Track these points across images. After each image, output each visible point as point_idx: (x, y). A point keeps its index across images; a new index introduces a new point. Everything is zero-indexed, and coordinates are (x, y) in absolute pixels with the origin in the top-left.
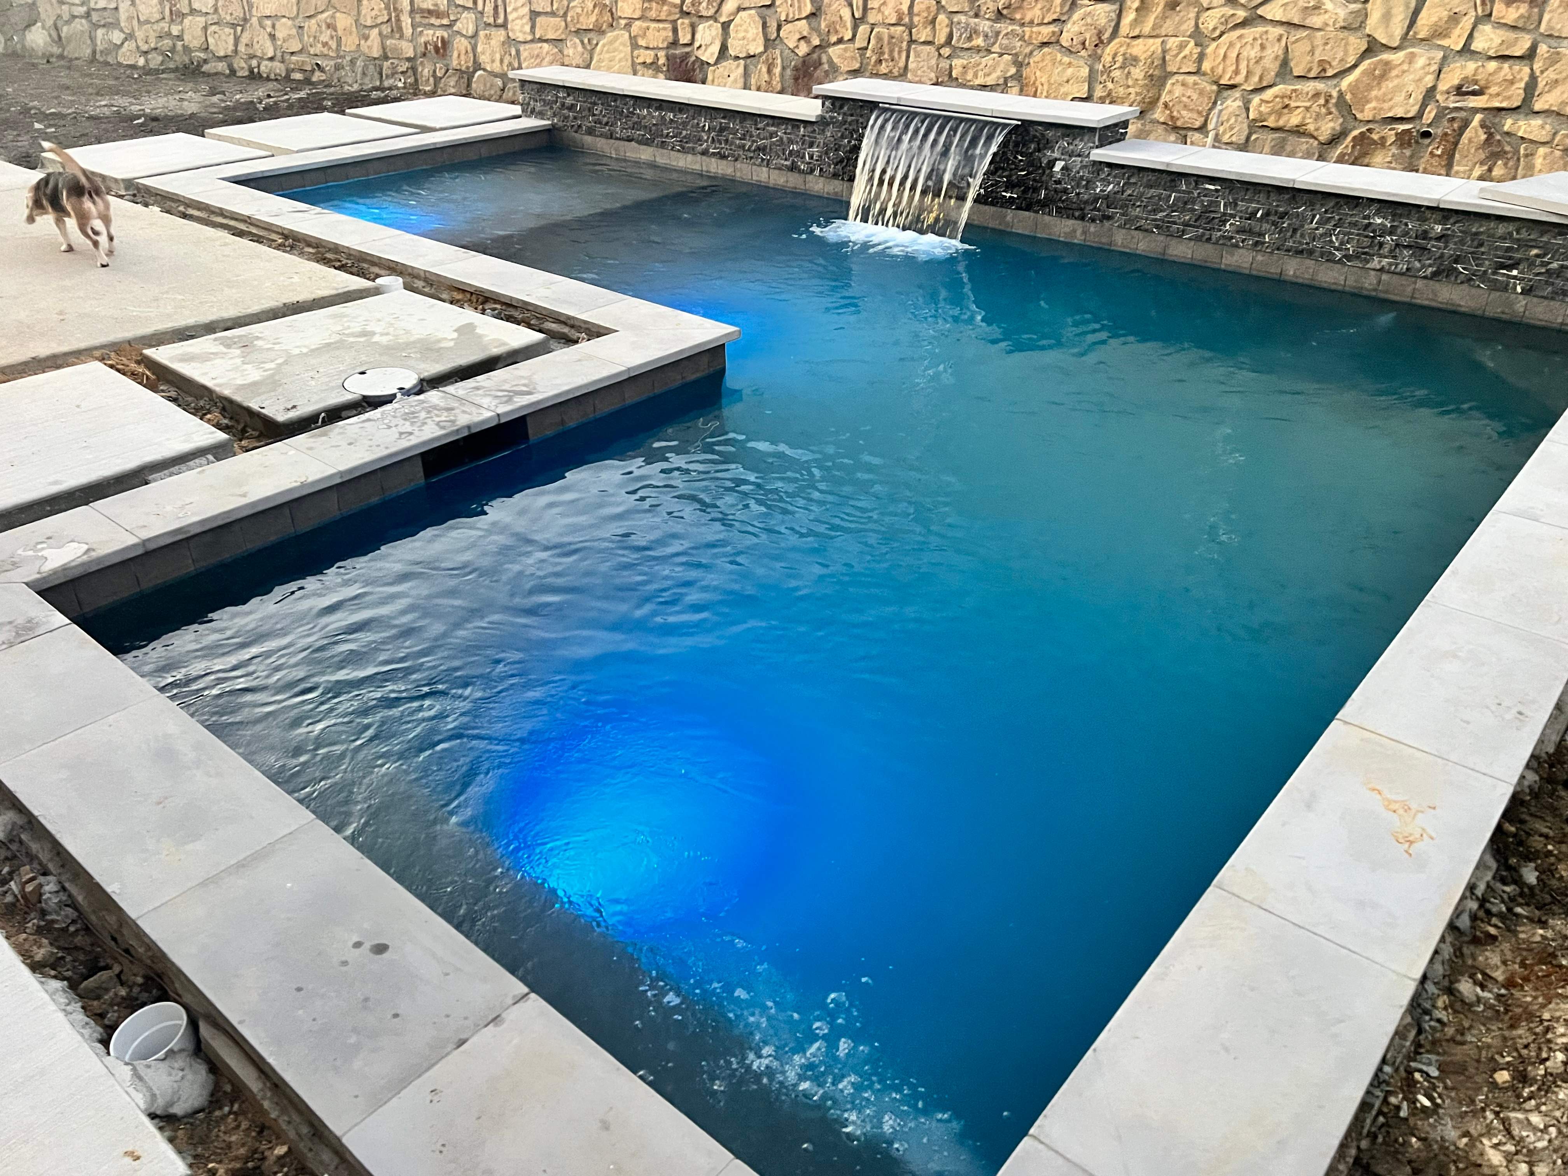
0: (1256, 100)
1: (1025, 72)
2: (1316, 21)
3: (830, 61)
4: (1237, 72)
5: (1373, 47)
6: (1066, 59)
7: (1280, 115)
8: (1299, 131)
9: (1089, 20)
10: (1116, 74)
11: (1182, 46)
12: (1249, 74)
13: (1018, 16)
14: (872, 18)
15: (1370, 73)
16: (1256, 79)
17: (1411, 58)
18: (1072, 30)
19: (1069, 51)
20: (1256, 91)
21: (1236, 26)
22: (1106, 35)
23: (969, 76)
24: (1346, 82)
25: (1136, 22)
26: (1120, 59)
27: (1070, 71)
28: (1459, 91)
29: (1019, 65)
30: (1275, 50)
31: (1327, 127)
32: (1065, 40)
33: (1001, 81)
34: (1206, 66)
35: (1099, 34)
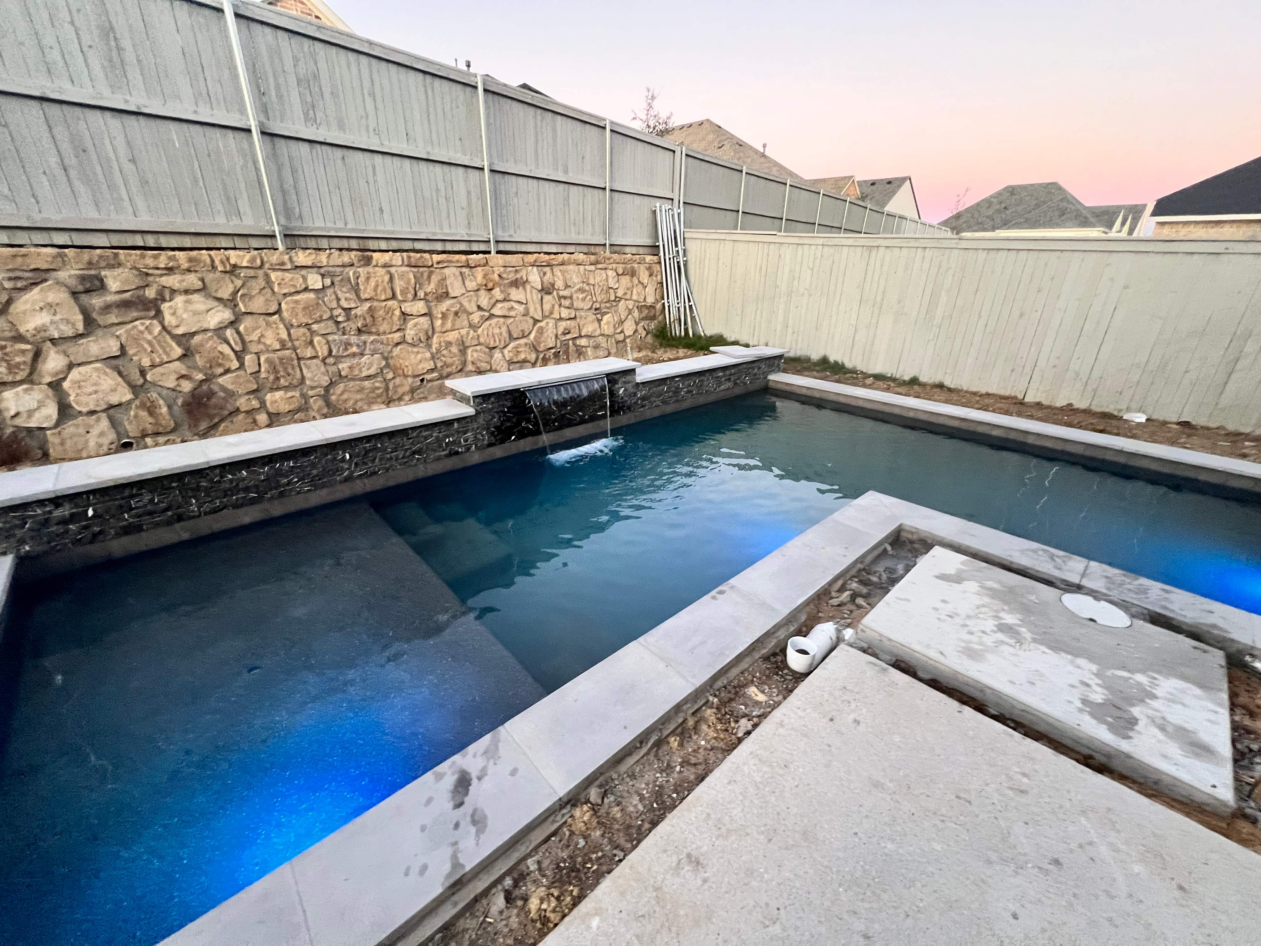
0: (506, 351)
1: (391, 362)
2: (512, 313)
3: (224, 389)
4: (495, 341)
5: (536, 321)
6: (415, 350)
7: (516, 355)
8: (525, 361)
9: (419, 327)
10: (445, 352)
11: (468, 333)
12: (500, 340)
13: (374, 330)
14: (254, 348)
15: (538, 331)
16: (503, 343)
17: (547, 323)
18: (410, 333)
19: (413, 345)
20: (505, 347)
21: (487, 319)
22: (430, 333)
23: (356, 372)
24: (532, 336)
25: (443, 324)
26: (443, 344)
27: (419, 356)
28: (564, 334)
29: (386, 359)
30: (504, 329)
31: (533, 357)
32: (409, 339)
33: (379, 371)
34: (482, 340)
35: (427, 333)
